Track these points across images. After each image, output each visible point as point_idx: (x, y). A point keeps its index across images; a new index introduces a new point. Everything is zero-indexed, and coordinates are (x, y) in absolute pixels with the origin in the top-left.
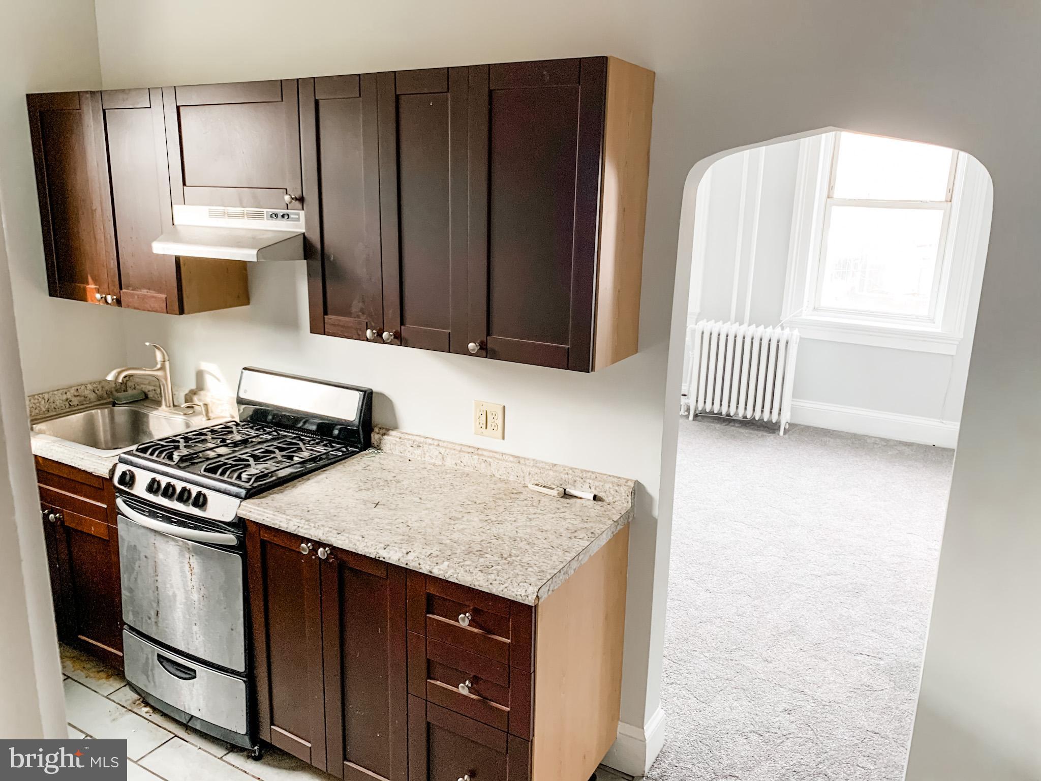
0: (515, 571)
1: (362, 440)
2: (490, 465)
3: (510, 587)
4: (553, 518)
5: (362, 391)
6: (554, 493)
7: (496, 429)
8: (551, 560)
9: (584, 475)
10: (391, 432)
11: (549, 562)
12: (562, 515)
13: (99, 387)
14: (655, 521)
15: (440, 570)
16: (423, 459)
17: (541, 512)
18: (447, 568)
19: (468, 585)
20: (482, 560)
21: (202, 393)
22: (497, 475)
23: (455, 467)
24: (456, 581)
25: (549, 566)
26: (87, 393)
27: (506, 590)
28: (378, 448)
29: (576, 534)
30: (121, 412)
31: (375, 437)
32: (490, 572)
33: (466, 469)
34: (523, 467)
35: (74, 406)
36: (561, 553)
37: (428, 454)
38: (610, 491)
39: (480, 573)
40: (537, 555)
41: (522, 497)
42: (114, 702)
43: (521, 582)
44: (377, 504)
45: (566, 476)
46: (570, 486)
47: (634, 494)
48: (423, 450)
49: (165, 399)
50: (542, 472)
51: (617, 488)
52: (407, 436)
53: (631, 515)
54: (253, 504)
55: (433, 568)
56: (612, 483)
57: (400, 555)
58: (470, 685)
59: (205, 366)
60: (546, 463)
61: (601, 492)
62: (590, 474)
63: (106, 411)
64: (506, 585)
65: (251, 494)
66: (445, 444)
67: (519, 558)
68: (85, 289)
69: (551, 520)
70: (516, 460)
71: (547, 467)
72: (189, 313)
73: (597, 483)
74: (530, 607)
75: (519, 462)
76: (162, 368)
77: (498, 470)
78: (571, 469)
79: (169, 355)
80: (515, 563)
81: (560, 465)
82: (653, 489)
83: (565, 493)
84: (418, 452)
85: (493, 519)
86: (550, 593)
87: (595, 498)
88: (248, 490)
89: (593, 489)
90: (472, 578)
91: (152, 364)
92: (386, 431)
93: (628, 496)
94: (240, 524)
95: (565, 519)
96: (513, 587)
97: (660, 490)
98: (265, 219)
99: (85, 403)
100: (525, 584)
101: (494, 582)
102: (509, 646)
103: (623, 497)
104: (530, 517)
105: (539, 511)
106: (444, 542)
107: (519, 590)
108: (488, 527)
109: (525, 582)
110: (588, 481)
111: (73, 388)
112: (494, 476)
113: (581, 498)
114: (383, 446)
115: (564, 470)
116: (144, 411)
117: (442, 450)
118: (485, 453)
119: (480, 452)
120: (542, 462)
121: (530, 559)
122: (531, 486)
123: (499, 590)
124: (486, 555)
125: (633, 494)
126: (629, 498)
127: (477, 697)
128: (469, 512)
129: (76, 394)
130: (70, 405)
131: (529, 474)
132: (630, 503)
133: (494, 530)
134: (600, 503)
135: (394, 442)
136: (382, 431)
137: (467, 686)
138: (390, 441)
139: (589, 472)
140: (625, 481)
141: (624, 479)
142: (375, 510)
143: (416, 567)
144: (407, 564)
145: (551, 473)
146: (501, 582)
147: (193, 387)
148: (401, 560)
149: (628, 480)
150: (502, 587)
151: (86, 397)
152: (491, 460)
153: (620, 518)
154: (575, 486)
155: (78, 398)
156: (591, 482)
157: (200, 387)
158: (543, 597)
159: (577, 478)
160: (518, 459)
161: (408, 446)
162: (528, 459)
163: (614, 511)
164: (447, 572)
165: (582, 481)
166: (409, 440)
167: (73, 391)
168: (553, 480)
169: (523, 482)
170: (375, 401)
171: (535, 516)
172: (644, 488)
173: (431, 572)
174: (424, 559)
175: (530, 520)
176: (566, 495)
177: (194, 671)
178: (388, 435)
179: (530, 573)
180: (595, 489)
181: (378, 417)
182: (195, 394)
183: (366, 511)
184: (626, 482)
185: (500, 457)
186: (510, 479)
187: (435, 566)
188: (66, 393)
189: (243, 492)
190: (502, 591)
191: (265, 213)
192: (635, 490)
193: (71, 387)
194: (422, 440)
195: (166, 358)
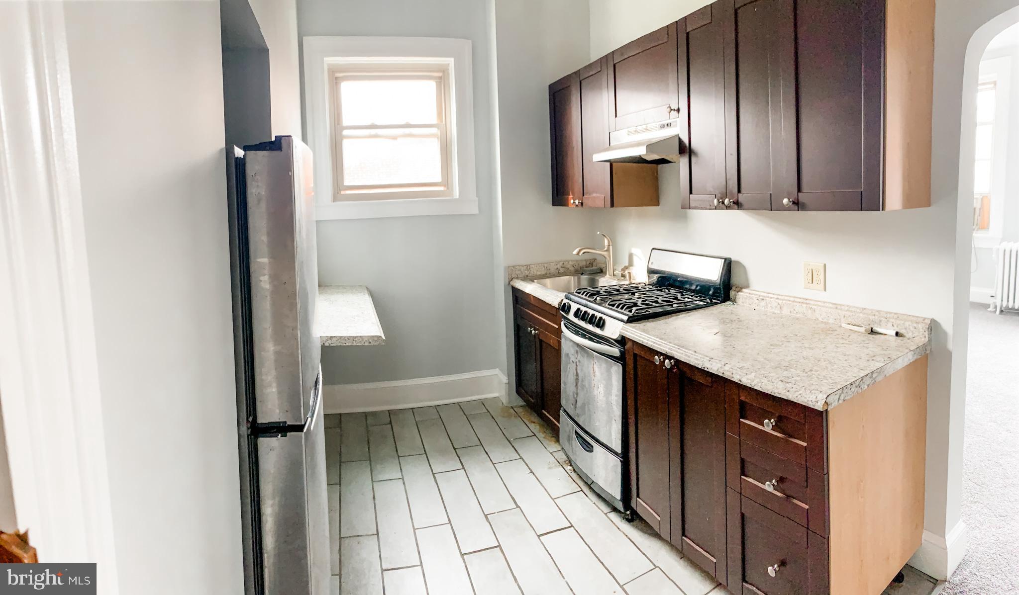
0: (811, 381)
1: (723, 295)
2: (815, 311)
3: (804, 394)
4: (857, 347)
5: (723, 259)
6: (862, 330)
7: (819, 283)
8: (846, 375)
9: (888, 316)
10: (744, 290)
11: (843, 376)
12: (866, 345)
13: (577, 264)
14: (949, 354)
15: (748, 379)
16: (766, 309)
17: (848, 343)
18: (753, 377)
19: (769, 393)
20: (786, 373)
21: (631, 268)
22: (820, 319)
23: (790, 314)
24: (760, 389)
25: (842, 379)
26: (569, 266)
27: (800, 396)
28: (734, 301)
29: (874, 358)
30: (585, 278)
31: (732, 293)
32: (789, 381)
33: (798, 316)
34: (839, 311)
36: (856, 370)
37: (769, 305)
38: (909, 329)
39: (780, 383)
40: (835, 371)
41: (836, 333)
43: (813, 390)
45: (873, 317)
46: (876, 325)
47: (931, 330)
48: (766, 302)
49: (609, 271)
50: (854, 314)
51: (915, 325)
52: (754, 292)
53: (928, 348)
54: (630, 326)
55: (742, 378)
56: (911, 321)
57: (719, 365)
58: (776, 484)
59: (634, 251)
60: (857, 308)
61: (902, 329)
62: (893, 314)
63: (576, 277)
64: (800, 392)
65: (631, 320)
66: (782, 298)
67: (818, 372)
68: (568, 198)
69: (855, 348)
70: (834, 306)
71: (858, 310)
73: (898, 322)
74: (821, 412)
75: (836, 308)
76: (608, 250)
77: (821, 315)
78: (878, 311)
79: (613, 242)
80: (814, 376)
81: (868, 309)
82: (947, 325)
83: (872, 331)
84: (763, 303)
85: (807, 345)
86: (841, 402)
87: (897, 334)
88: (629, 317)
89: (895, 327)
90: (773, 387)
91: (601, 248)
92: (740, 289)
93: (925, 331)
94: (622, 341)
95: (867, 348)
96: (806, 394)
97: (953, 326)
100: (816, 392)
101: (791, 390)
102: (806, 449)
103: (921, 333)
104: (837, 345)
105: (846, 342)
106: (758, 360)
107: (811, 397)
108: (801, 351)
109: (817, 390)
110: (891, 320)
112: (818, 320)
113: (886, 335)
114: (737, 300)
115: (872, 312)
116: (597, 278)
117: (780, 302)
118: (811, 302)
119: (807, 302)
120: (854, 307)
121: (828, 373)
122: (844, 325)
123: (794, 396)
124: (791, 370)
125: (929, 330)
126: (926, 334)
127: (782, 495)
128: (789, 341)
129: (563, 266)
130: (559, 272)
131: (844, 317)
132: (927, 338)
133: (805, 353)
134: (901, 338)
135: (745, 297)
136: (738, 289)
137: (773, 485)
138: (742, 297)
139: (892, 313)
140: (922, 319)
141: (922, 317)
142: (714, 336)
143: (729, 376)
144: (723, 373)
145: (861, 315)
146: (796, 390)
147: (627, 264)
148: (719, 370)
149: (924, 319)
150: (797, 394)
152: (815, 307)
153: (917, 348)
154: (880, 325)
155: (563, 269)
156: (893, 320)
157: (631, 264)
158: (833, 405)
159: (882, 318)
160: (836, 306)
161: (755, 299)
162: (843, 305)
163: (912, 344)
164: (753, 381)
165: (886, 320)
166: (756, 295)
167: (561, 264)
168: (863, 320)
169: (839, 324)
170: (734, 268)
171: (842, 345)
172: (939, 324)
173: (740, 381)
174: (736, 370)
175: (838, 347)
176: (872, 332)
177: (592, 446)
178: (742, 292)
179: (824, 384)
180: (897, 327)
181: (735, 280)
182: (627, 268)
184: (924, 320)
185: (823, 305)
186: (829, 322)
187: (744, 376)
188: (557, 265)
189: (625, 318)
190: (797, 397)
192: (931, 327)
193: (561, 262)
194: (765, 295)
195: (611, 244)
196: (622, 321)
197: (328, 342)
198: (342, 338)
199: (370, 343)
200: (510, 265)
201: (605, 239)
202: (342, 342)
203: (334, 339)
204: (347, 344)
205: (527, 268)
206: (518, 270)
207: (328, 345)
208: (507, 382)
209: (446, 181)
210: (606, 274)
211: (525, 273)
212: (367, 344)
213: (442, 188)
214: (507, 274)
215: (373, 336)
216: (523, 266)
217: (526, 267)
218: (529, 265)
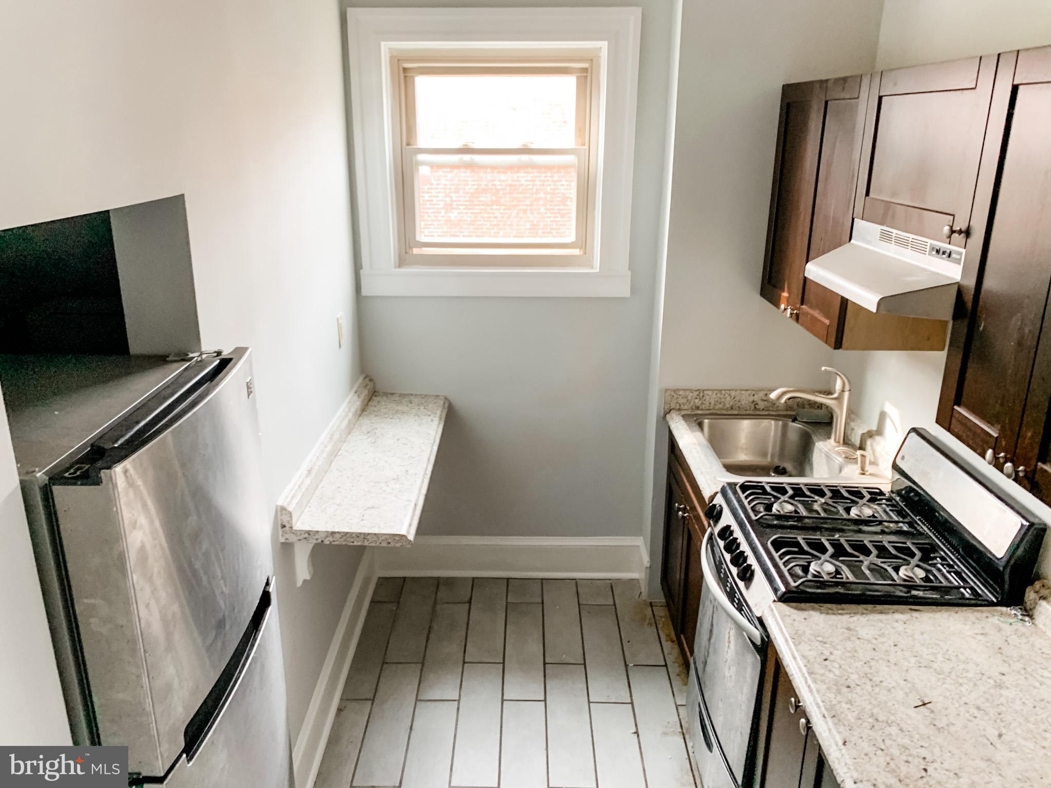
1: (1006, 591)
21: (877, 438)
31: (1031, 595)
35: (759, 410)
42: (679, 716)
44: (924, 704)
49: (835, 433)
63: (780, 423)
65: (788, 598)
68: (780, 296)
72: (847, 349)
76: (839, 398)
79: (851, 386)
88: (789, 591)
91: (828, 391)
98: (927, 253)
99: (771, 409)
111: (762, 392)
129: (764, 398)
130: (755, 408)
142: (912, 712)
147: (874, 427)
151: (774, 404)
155: (766, 403)
157: (879, 432)
167: (761, 394)
177: (712, 744)
182: (871, 436)
183: (897, 706)
188: (754, 395)
189: (781, 591)
191: (929, 244)
193: (761, 390)
195: (847, 388)
196: (775, 590)
197: (328, 539)
198: (348, 535)
199: (389, 543)
200: (669, 388)
201: (838, 378)
202: (348, 539)
203: (338, 536)
204: (355, 543)
205: (698, 395)
206: (683, 398)
207: (328, 543)
208: (649, 566)
209: (583, 241)
210: (829, 438)
211: (694, 402)
212: (384, 544)
213: (576, 252)
214: (663, 401)
215: (394, 535)
216: (691, 391)
217: (697, 393)
218: (703, 391)
